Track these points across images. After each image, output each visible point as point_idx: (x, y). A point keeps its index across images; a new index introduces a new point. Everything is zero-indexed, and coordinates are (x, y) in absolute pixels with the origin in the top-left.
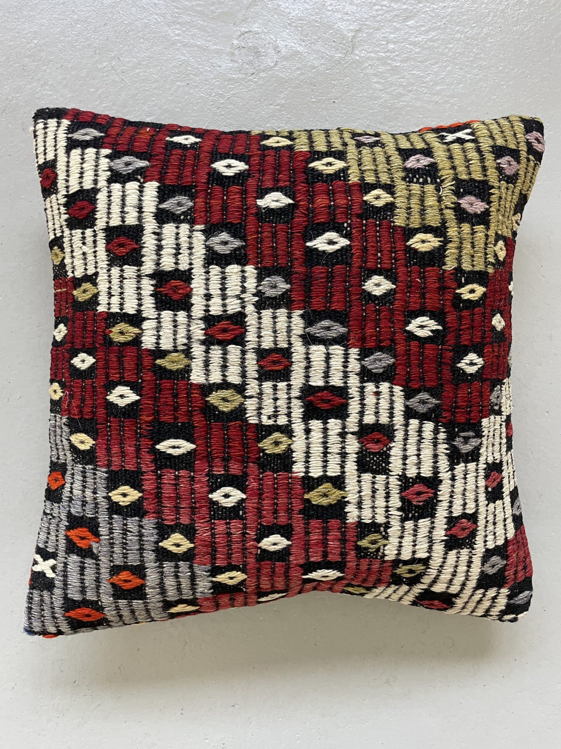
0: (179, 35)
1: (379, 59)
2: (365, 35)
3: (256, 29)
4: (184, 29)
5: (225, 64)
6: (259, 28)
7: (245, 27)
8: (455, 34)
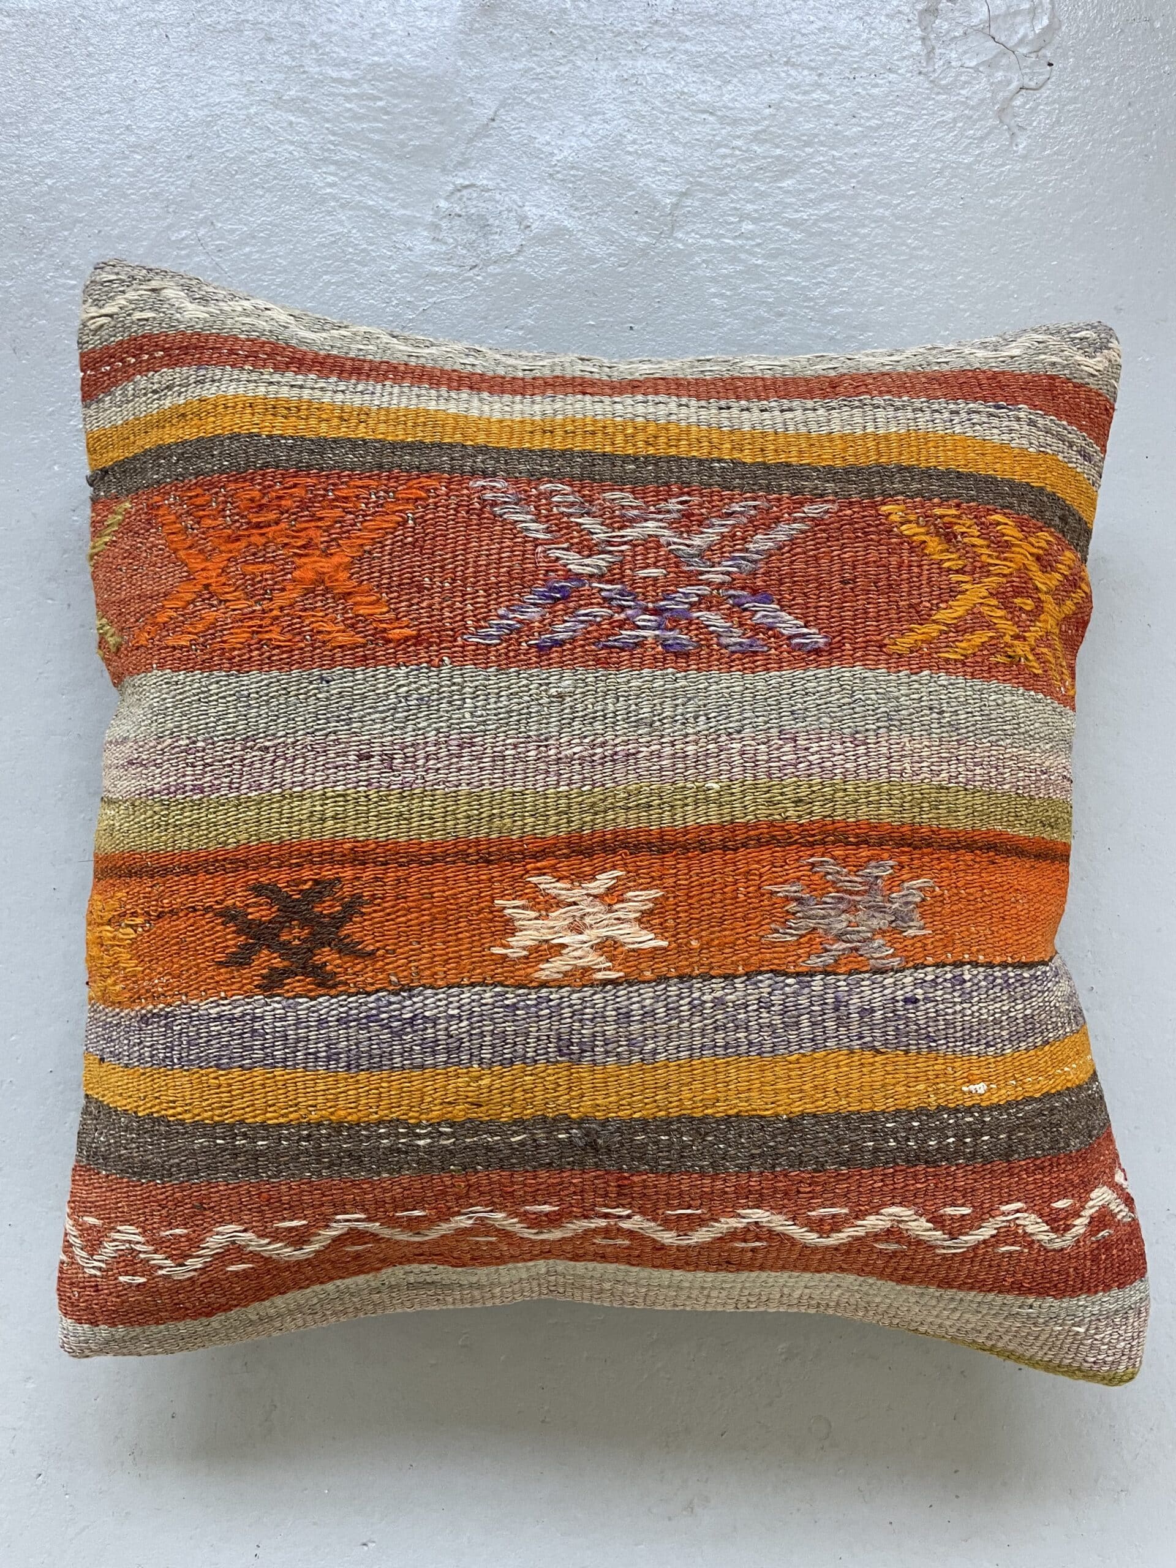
0: (331, 185)
1: (721, 251)
2: (697, 204)
3: (485, 182)
4: (345, 174)
5: (421, 243)
6: (492, 179)
7: (464, 178)
8: (872, 209)
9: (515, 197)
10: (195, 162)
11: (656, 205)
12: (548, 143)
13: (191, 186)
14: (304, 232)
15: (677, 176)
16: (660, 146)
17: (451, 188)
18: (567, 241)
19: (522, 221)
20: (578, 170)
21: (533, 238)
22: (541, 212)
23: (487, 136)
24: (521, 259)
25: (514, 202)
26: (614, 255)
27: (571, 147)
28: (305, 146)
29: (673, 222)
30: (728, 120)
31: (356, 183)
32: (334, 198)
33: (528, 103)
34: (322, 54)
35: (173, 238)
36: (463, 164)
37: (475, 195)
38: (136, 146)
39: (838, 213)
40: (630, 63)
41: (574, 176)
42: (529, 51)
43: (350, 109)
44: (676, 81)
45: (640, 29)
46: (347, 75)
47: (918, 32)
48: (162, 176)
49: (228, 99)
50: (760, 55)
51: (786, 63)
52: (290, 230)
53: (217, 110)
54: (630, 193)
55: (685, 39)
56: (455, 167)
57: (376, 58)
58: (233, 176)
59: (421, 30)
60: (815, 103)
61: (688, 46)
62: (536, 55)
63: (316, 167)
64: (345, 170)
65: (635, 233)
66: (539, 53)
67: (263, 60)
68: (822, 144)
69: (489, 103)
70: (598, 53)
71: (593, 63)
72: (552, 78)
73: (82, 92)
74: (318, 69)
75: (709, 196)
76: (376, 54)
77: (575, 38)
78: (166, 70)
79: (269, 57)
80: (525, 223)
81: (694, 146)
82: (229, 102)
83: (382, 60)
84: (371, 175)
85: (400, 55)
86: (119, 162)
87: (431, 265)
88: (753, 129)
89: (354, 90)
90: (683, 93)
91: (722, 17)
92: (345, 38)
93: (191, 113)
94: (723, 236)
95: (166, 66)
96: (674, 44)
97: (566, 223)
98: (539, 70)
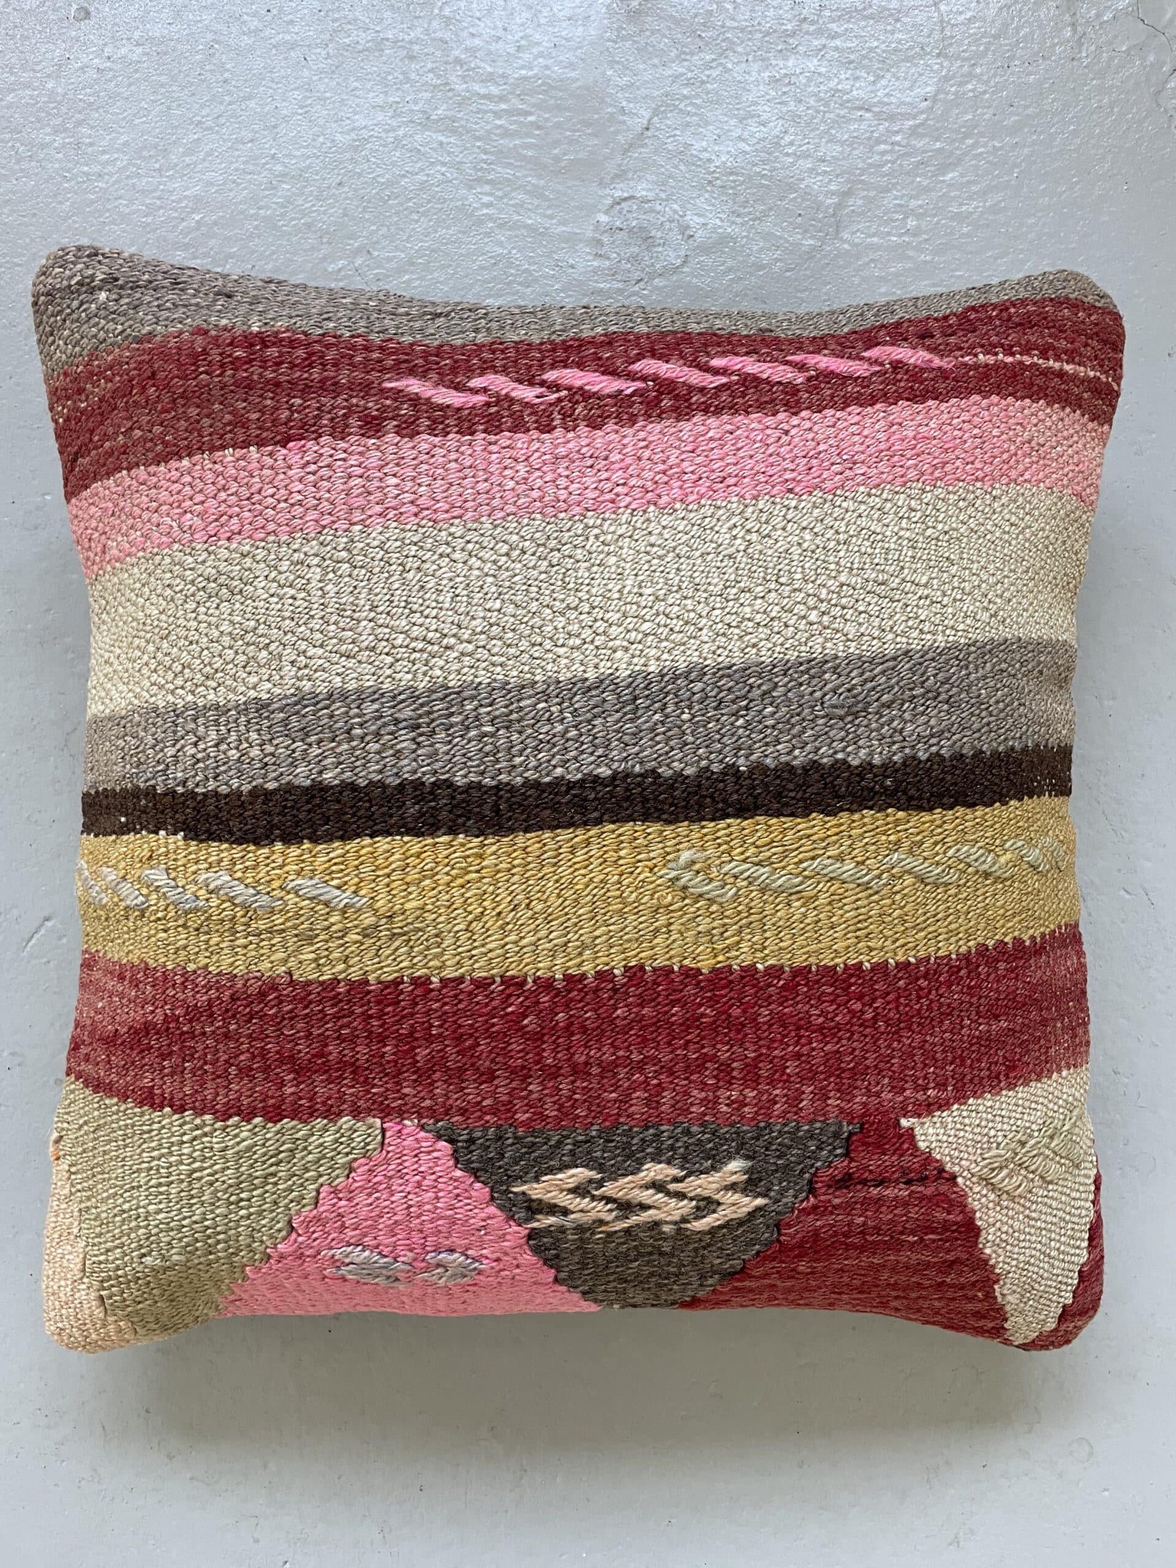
9: (675, 207)
10: (346, 189)
11: (818, 206)
12: (705, 150)
13: (345, 215)
14: (462, 255)
15: (837, 176)
16: (818, 146)
17: (609, 201)
18: (733, 249)
19: (684, 229)
20: (737, 174)
21: (697, 247)
22: (701, 220)
23: (642, 146)
24: (686, 269)
25: (675, 212)
26: (780, 260)
27: (728, 152)
28: (458, 166)
29: (836, 223)
30: (884, 116)
31: (512, 202)
32: (490, 218)
33: (681, 110)
34: (467, 70)
35: (330, 270)
36: (621, 175)
37: (635, 207)
38: (285, 175)
39: (1003, 204)
40: (781, 63)
41: (734, 181)
42: (678, 57)
43: (501, 126)
44: (829, 79)
45: (789, 27)
46: (494, 90)
47: (1067, 17)
48: (313, 206)
49: (375, 122)
50: (912, 48)
51: (938, 55)
52: (448, 254)
53: (365, 134)
54: (792, 196)
55: (835, 36)
56: (613, 179)
57: (523, 72)
58: (386, 202)
59: (567, 40)
60: (971, 94)
61: (837, 42)
62: (686, 60)
63: (471, 188)
64: (500, 189)
65: (799, 237)
66: (688, 57)
67: (408, 80)
68: (981, 134)
69: (642, 112)
70: (748, 54)
71: (744, 65)
72: (703, 82)
73: (222, 120)
74: (465, 86)
75: (872, 194)
76: (523, 67)
77: (723, 40)
78: (308, 94)
79: (413, 76)
80: (689, 232)
81: (853, 143)
82: (376, 125)
83: (530, 73)
84: (527, 192)
85: (547, 67)
86: (267, 193)
87: (596, 281)
88: (911, 123)
89: (504, 106)
90: (838, 91)
91: (870, 11)
92: (490, 53)
93: (338, 137)
94: (889, 234)
95: (307, 90)
96: (823, 41)
97: (730, 230)
98: (689, 75)
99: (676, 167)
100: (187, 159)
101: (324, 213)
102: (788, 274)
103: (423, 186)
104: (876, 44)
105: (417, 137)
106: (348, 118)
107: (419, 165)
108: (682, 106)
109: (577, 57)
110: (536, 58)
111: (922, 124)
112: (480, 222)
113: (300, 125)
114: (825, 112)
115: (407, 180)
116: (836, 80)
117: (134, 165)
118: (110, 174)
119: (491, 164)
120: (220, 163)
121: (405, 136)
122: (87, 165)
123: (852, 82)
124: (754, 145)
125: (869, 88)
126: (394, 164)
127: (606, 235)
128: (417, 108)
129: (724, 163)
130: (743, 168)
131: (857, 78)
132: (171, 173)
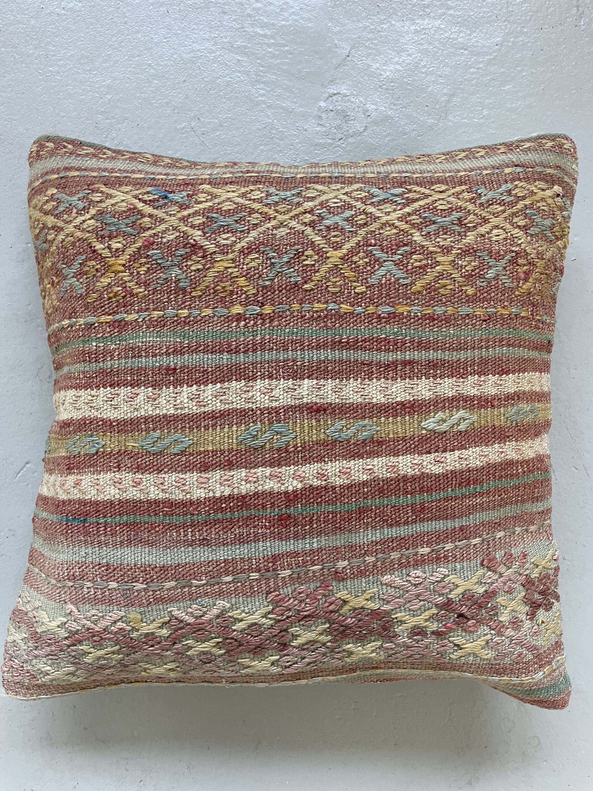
99: (362, 77)
100: (104, 65)
101: (176, 96)
102: (419, 138)
103: (228, 84)
104: (472, 13)
105: (225, 56)
106: (190, 45)
107: (226, 72)
108: (367, 44)
109: (312, 15)
110: (290, 15)
111: (494, 59)
112: (258, 104)
113: (164, 48)
114: (443, 50)
115: (220, 80)
116: (450, 32)
117: (76, 68)
118: (64, 72)
119: (264, 73)
120: (122, 68)
121: (220, 55)
122: (51, 67)
123: (457, 34)
124: (404, 67)
125: (467, 38)
126: (213, 71)
127: (324, 113)
128: (226, 41)
129: (388, 76)
130: (398, 79)
131: (461, 32)
132: (96, 72)
